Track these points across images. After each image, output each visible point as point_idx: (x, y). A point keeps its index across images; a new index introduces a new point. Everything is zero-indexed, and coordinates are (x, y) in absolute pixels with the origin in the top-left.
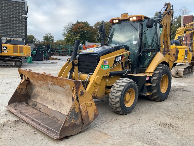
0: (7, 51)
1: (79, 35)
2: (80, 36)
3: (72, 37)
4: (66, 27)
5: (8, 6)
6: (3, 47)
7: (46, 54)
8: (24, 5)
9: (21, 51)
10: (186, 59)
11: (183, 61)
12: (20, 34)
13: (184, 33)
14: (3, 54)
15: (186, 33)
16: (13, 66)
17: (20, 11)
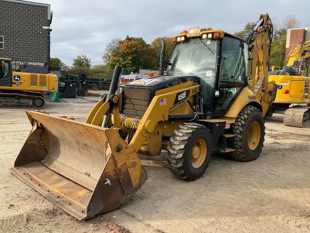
0: (21, 83)
1: (130, 58)
2: (130, 60)
3: (118, 61)
4: (109, 45)
5: (22, 11)
6: (15, 77)
7: (80, 87)
8: (46, 10)
9: (43, 83)
10: (306, 97)
11: (302, 101)
12: (39, 55)
13: (302, 55)
14: (14, 87)
15: (304, 55)
16: (30, 107)
17: (39, 20)
